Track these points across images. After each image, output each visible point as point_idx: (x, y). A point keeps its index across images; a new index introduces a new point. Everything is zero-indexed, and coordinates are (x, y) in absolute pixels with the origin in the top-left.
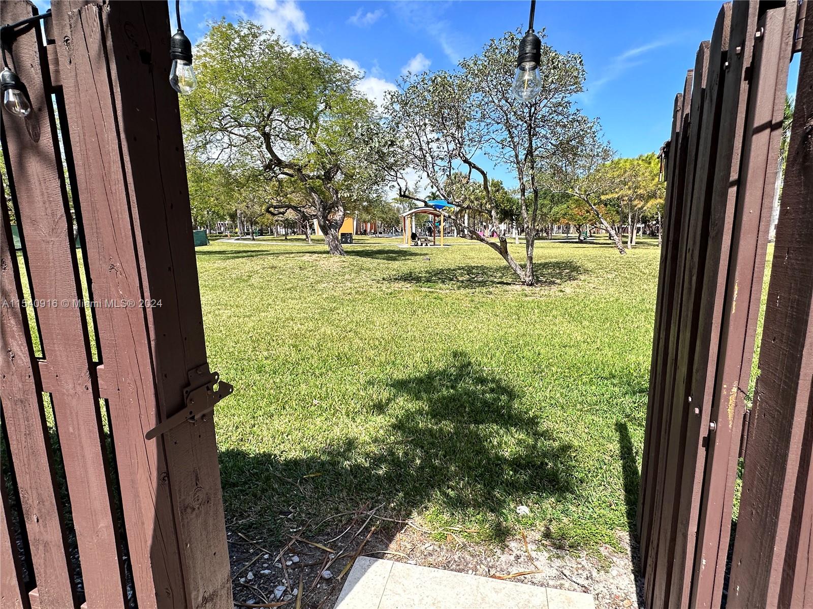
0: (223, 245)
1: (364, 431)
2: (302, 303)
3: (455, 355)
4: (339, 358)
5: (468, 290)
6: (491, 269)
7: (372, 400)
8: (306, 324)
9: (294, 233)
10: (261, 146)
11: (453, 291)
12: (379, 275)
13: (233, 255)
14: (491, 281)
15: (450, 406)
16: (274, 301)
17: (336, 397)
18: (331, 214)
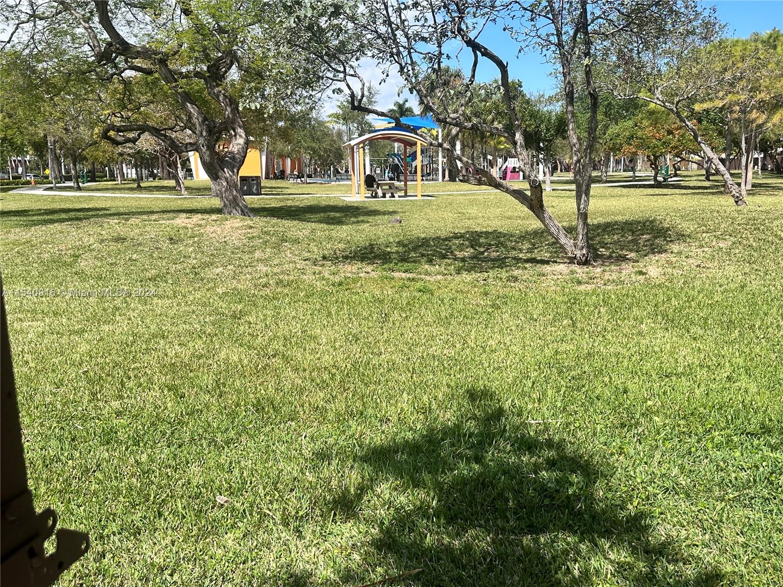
0: (23, 199)
1: (321, 557)
2: (179, 304)
3: (472, 395)
4: (259, 408)
5: (474, 275)
6: (512, 236)
7: (330, 490)
8: (191, 344)
9: (154, 176)
10: (90, 19)
11: (449, 278)
12: (316, 250)
13: (40, 218)
14: (514, 258)
15: (479, 497)
16: (126, 302)
17: (261, 487)
18: (222, 143)
